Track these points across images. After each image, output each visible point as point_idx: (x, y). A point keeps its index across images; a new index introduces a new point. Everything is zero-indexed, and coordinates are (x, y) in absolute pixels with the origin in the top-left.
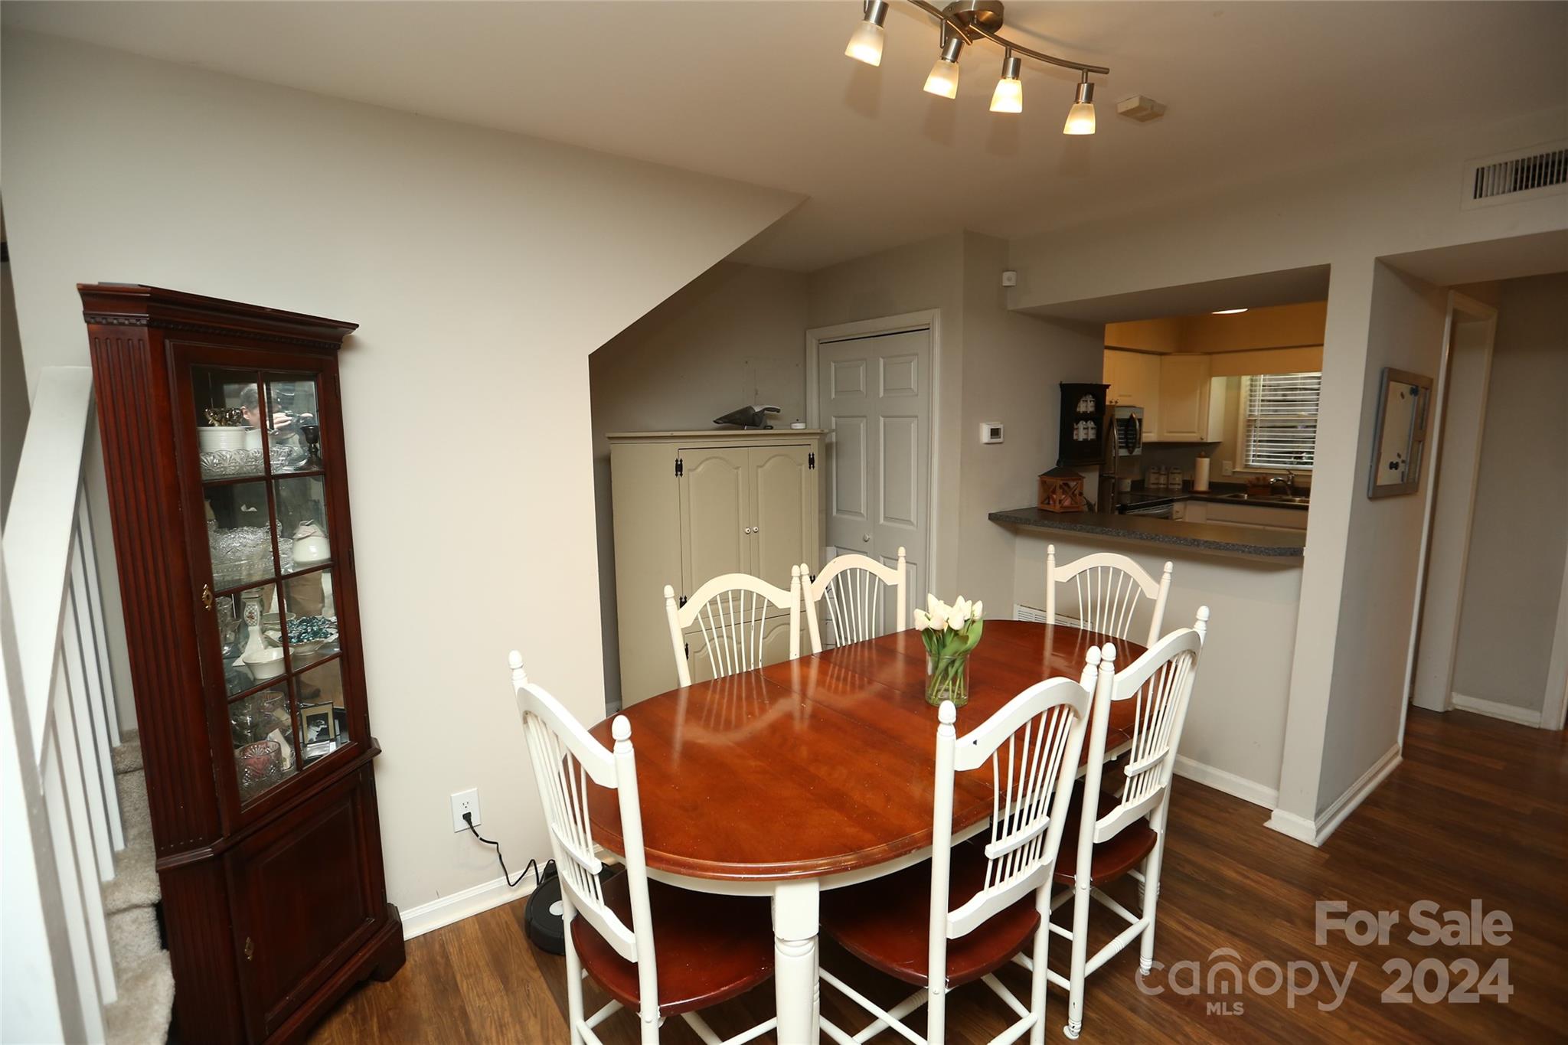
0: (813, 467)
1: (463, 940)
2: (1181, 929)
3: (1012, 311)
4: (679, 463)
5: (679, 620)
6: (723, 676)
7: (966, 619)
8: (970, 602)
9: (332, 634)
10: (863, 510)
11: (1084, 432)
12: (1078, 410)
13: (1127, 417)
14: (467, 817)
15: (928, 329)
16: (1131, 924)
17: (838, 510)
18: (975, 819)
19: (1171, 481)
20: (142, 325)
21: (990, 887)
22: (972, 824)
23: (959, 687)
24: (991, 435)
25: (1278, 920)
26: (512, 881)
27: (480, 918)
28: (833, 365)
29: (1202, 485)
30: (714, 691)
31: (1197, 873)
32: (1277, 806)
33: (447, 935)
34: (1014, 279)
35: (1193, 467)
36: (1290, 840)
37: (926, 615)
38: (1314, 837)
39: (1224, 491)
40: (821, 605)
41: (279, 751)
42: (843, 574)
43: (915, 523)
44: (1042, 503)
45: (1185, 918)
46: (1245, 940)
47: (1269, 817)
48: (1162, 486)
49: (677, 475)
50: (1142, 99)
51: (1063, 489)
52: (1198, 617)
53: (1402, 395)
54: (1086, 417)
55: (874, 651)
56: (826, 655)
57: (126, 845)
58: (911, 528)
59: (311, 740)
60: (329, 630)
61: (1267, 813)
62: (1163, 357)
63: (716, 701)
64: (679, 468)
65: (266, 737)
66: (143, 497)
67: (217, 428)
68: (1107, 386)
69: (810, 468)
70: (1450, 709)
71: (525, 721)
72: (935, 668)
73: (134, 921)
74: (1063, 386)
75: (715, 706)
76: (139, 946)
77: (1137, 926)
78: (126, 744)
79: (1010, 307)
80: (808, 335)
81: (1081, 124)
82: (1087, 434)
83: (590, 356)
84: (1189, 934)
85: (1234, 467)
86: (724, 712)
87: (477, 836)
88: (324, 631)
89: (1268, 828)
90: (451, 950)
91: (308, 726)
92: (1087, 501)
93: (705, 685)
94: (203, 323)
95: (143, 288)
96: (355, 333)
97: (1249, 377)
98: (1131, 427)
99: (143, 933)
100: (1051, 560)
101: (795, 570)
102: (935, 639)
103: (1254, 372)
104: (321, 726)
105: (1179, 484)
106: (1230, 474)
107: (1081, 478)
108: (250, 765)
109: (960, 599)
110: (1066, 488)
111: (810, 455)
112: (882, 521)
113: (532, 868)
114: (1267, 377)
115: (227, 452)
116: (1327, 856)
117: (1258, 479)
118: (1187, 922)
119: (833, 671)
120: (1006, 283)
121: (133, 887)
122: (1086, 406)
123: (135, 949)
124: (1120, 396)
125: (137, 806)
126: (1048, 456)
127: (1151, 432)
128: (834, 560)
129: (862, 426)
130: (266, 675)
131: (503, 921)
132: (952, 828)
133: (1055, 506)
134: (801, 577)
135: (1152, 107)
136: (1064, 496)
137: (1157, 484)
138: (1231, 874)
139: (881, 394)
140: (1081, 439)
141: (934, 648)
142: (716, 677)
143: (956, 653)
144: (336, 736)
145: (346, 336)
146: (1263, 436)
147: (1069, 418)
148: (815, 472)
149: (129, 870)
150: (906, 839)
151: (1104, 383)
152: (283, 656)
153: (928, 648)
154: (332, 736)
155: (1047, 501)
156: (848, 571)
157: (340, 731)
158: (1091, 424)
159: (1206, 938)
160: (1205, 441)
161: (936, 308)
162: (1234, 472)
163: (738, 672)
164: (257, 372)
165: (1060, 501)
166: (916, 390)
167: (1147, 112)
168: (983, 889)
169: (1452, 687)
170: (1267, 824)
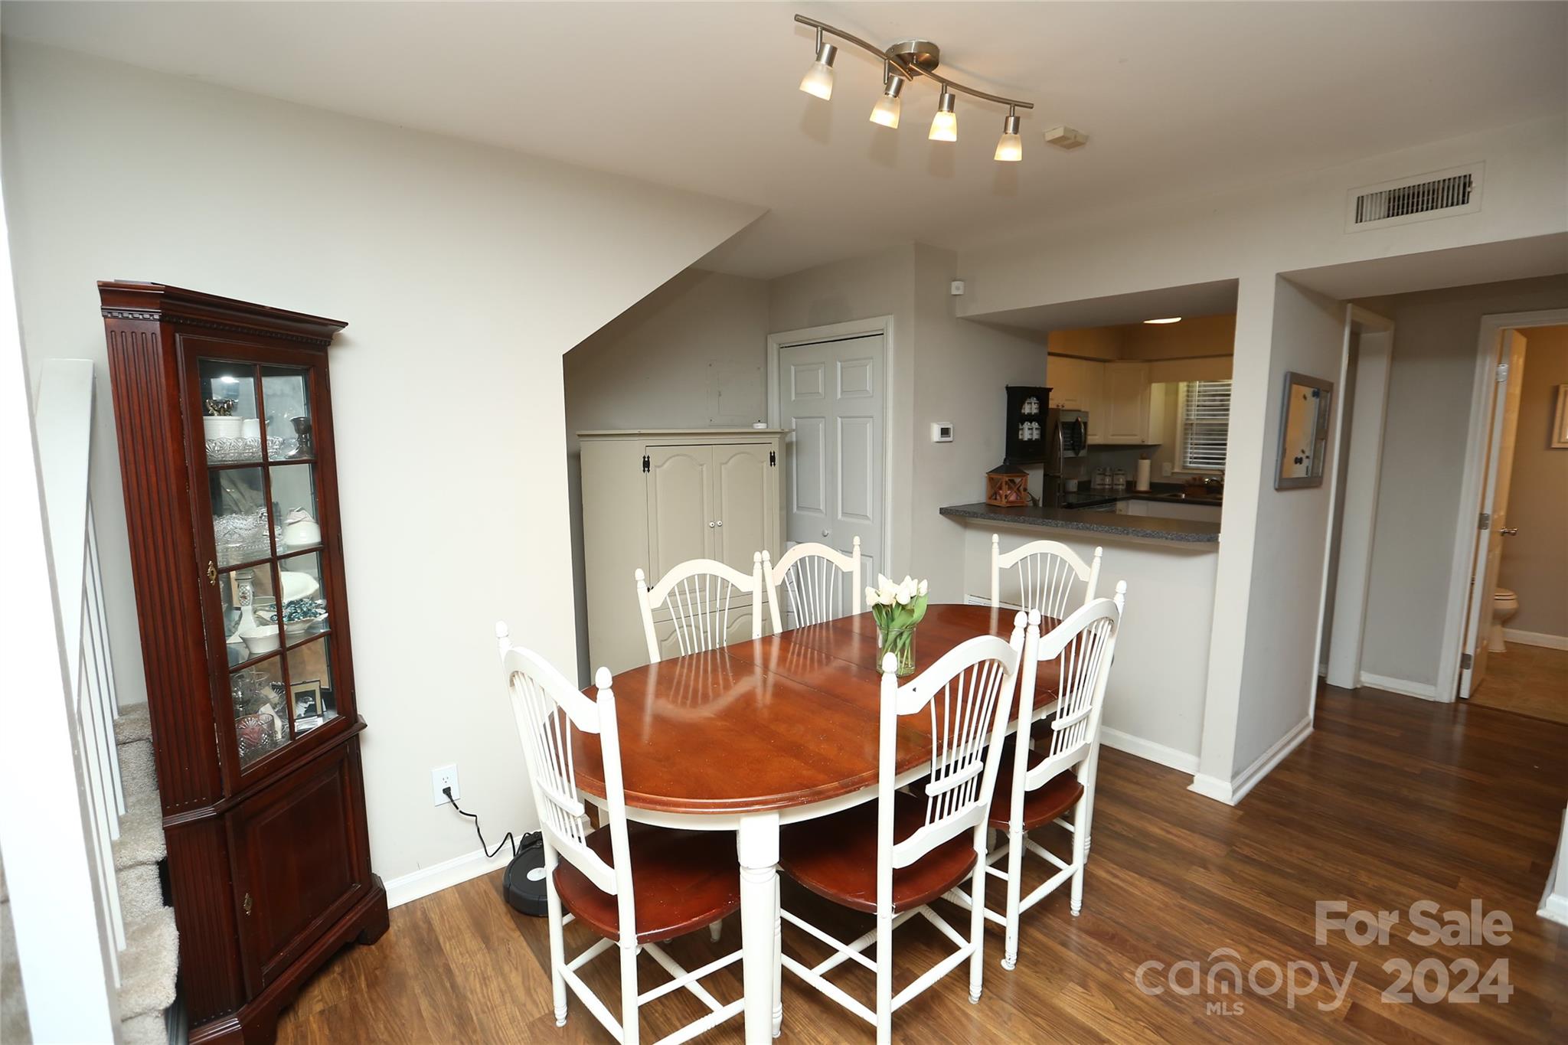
0: (774, 464)
1: (444, 907)
2: (1109, 877)
3: (962, 318)
4: (646, 459)
5: (649, 601)
6: (690, 653)
7: (912, 595)
8: (916, 581)
9: (320, 614)
10: (822, 507)
11: (1029, 432)
12: (1023, 411)
13: (1074, 420)
14: (447, 791)
15: (882, 334)
16: (1061, 870)
17: (798, 507)
18: (916, 763)
19: (1115, 482)
20: (155, 320)
21: (930, 823)
22: (914, 767)
23: (907, 658)
24: (942, 434)
25: (1195, 867)
26: (490, 854)
27: (459, 888)
28: (793, 368)
29: (1143, 486)
30: (682, 666)
31: (1126, 830)
32: (1199, 771)
33: (428, 904)
34: (962, 288)
35: (1136, 469)
36: (1207, 799)
37: (876, 592)
38: (1230, 796)
39: (1162, 491)
40: (782, 590)
41: (272, 724)
42: (802, 560)
43: (871, 518)
44: (990, 498)
45: (1113, 868)
46: (1164, 884)
47: (1192, 782)
48: (1107, 487)
49: (644, 471)
50: (1066, 130)
51: (1009, 485)
52: (1117, 591)
53: (1305, 397)
54: (1030, 418)
55: (831, 631)
56: (786, 635)
57: (126, 811)
58: (867, 522)
59: (300, 715)
60: (319, 611)
61: (1190, 778)
62: (1107, 364)
63: (684, 675)
64: (646, 464)
65: (258, 711)
66: (154, 479)
67: (216, 417)
68: (1050, 390)
69: (771, 465)
70: (1359, 686)
71: (512, 684)
72: (885, 641)
73: (139, 878)
74: (1008, 389)
75: (684, 678)
76: (144, 902)
77: (1066, 871)
78: (124, 717)
79: (959, 315)
80: (770, 340)
81: (1009, 152)
82: (1032, 434)
83: (564, 355)
84: (1115, 881)
85: (1173, 468)
86: (692, 683)
87: (457, 808)
88: (313, 611)
89: (1191, 791)
90: (433, 916)
91: (297, 702)
92: (1032, 497)
93: (673, 662)
94: (209, 319)
95: (155, 286)
96: (343, 331)
97: (1185, 384)
98: (1076, 430)
99: (148, 888)
100: (995, 548)
101: (757, 556)
102: (884, 613)
103: (1190, 379)
104: (309, 703)
105: (1123, 485)
106: (1169, 475)
107: (1026, 475)
108: (247, 734)
109: (908, 578)
110: (1012, 485)
111: (771, 453)
112: (840, 516)
113: (509, 841)
114: (1203, 383)
115: (227, 439)
116: (1241, 813)
117: (1195, 479)
118: (1114, 872)
119: (794, 649)
120: (954, 292)
121: (138, 845)
122: (1030, 407)
123: (139, 905)
124: (1067, 400)
125: (135, 776)
126: (996, 454)
127: (1096, 435)
128: (794, 548)
129: (821, 426)
130: (261, 649)
131: (482, 891)
132: (896, 770)
133: (1001, 501)
134: (762, 563)
135: (1075, 137)
136: (1009, 492)
137: (1102, 484)
138: (1156, 830)
139: (839, 396)
140: (1026, 439)
141: (884, 622)
142: (683, 655)
143: (903, 626)
144: (323, 712)
145: (336, 333)
146: (1199, 439)
147: (1015, 419)
148: (776, 469)
149: (132, 831)
150: (856, 778)
151: (1048, 387)
152: (278, 632)
153: (878, 623)
154: (319, 712)
155: (994, 497)
156: (807, 559)
157: (326, 708)
158: (1035, 425)
159: (1131, 884)
160: (1146, 443)
161: (889, 314)
162: (1173, 473)
163: (704, 650)
164: (255, 365)
165: (1006, 496)
166: (871, 392)
167: (1069, 142)
168: (924, 825)
169: (1359, 666)
170: (1190, 788)
